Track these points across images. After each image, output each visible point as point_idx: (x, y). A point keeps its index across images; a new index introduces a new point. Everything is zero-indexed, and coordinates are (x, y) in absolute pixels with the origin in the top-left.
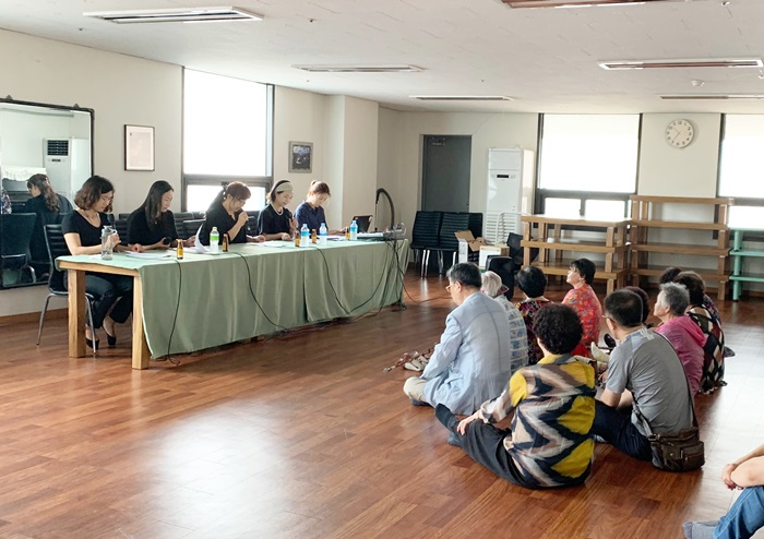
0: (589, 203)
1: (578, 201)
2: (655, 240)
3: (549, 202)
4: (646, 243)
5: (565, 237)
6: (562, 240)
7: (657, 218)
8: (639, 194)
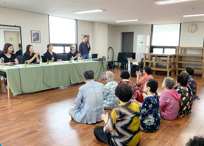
0: (165, 49)
1: (162, 49)
2: (184, 60)
3: (154, 49)
4: (181, 61)
5: (158, 59)
6: (158, 60)
7: (185, 53)
8: (180, 46)
